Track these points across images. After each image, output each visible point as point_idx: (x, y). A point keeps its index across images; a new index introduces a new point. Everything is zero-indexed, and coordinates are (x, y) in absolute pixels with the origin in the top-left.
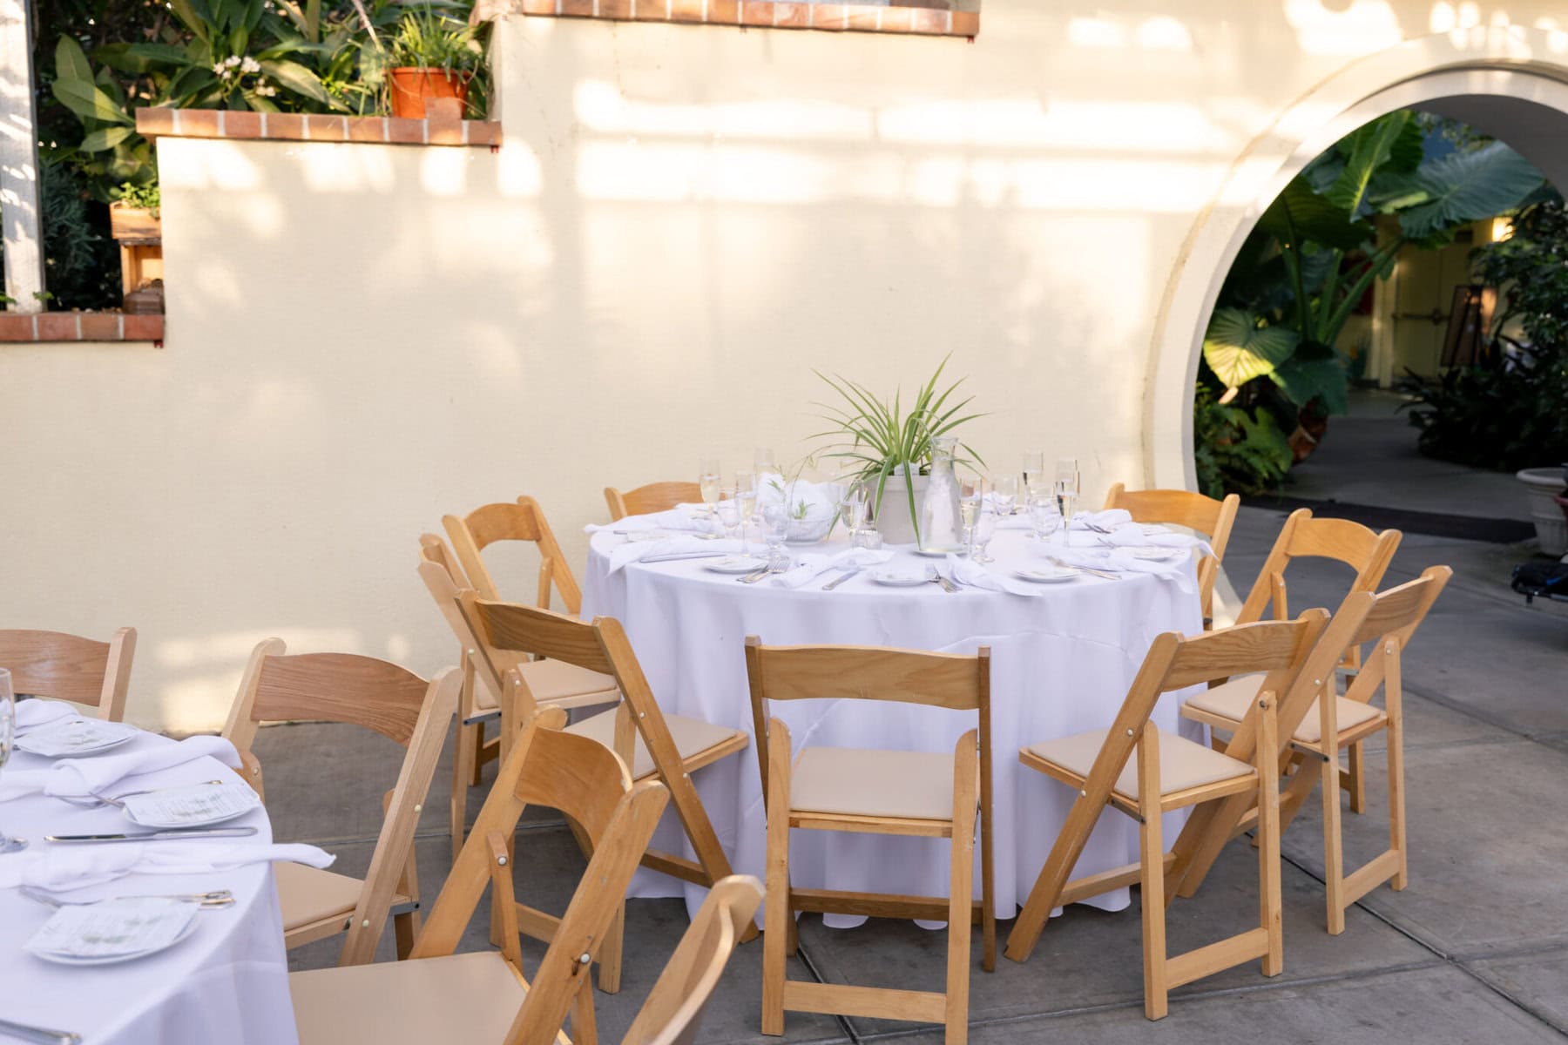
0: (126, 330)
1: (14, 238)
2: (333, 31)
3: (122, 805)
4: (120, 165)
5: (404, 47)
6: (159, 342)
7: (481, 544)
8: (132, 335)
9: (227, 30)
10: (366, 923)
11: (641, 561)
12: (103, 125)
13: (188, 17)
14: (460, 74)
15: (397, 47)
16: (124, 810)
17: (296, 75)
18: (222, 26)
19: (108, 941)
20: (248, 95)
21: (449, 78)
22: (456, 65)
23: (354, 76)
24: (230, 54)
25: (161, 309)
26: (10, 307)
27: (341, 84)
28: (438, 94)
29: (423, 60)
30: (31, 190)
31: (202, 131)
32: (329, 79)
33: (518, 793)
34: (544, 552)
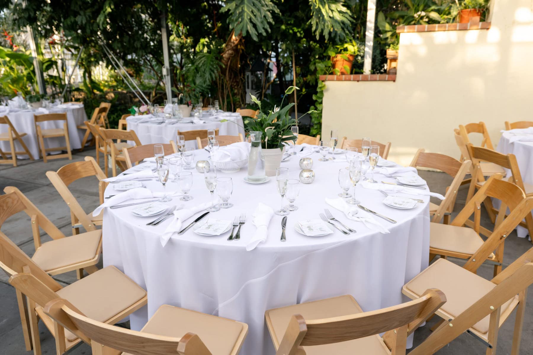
0: (388, 78)
1: (366, 58)
2: (445, 3)
3: (396, 178)
4: (389, 41)
5: (465, 4)
6: (394, 81)
7: (469, 132)
8: (389, 79)
9: (418, 5)
10: (439, 215)
11: (519, 141)
12: (386, 32)
13: (410, 4)
14: (481, 10)
15: (463, 4)
16: (397, 179)
17: (434, 15)
18: (417, 4)
19: (399, 204)
20: (421, 21)
21: (477, 11)
22: (480, 8)
23: (449, 13)
24: (418, 11)
25: (395, 73)
26: (364, 73)
27: (445, 16)
28: (473, 16)
29: (470, 7)
30: (371, 48)
31: (411, 31)
32: (442, 15)
33: (485, 193)
34: (485, 137)
